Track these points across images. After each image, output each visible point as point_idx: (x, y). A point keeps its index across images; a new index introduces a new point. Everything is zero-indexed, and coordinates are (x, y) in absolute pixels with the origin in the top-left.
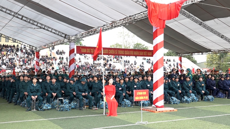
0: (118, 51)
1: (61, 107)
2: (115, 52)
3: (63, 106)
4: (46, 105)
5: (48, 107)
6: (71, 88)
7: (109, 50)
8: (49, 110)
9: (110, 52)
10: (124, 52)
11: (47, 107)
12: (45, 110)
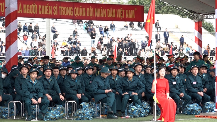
0: (58, 9)
1: (79, 114)
2: (53, 11)
3: (82, 112)
4: (52, 112)
5: (57, 115)
6: (72, 87)
7: (40, 6)
8: (57, 119)
9: (41, 10)
10: (73, 10)
11: (55, 115)
12: (52, 119)
